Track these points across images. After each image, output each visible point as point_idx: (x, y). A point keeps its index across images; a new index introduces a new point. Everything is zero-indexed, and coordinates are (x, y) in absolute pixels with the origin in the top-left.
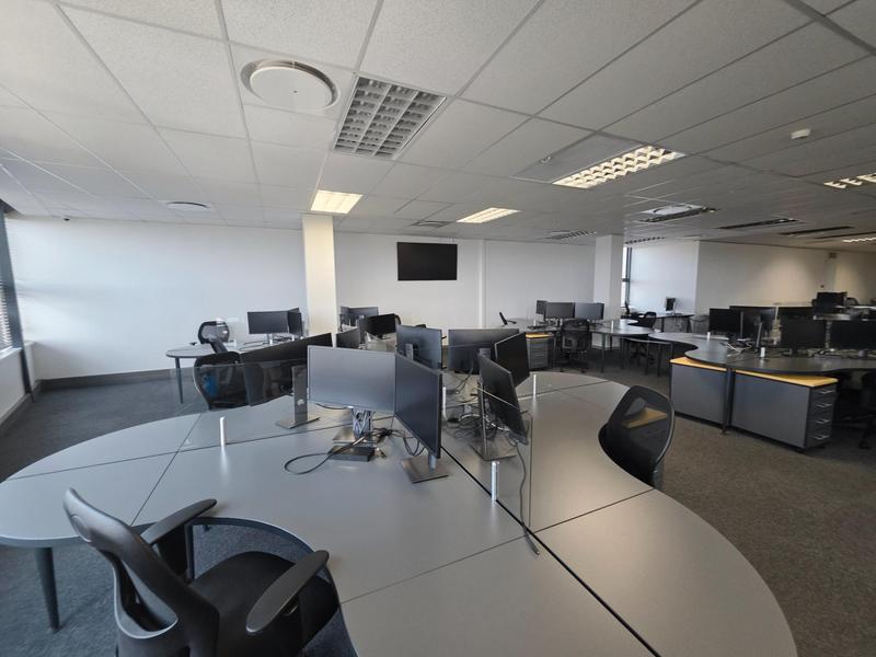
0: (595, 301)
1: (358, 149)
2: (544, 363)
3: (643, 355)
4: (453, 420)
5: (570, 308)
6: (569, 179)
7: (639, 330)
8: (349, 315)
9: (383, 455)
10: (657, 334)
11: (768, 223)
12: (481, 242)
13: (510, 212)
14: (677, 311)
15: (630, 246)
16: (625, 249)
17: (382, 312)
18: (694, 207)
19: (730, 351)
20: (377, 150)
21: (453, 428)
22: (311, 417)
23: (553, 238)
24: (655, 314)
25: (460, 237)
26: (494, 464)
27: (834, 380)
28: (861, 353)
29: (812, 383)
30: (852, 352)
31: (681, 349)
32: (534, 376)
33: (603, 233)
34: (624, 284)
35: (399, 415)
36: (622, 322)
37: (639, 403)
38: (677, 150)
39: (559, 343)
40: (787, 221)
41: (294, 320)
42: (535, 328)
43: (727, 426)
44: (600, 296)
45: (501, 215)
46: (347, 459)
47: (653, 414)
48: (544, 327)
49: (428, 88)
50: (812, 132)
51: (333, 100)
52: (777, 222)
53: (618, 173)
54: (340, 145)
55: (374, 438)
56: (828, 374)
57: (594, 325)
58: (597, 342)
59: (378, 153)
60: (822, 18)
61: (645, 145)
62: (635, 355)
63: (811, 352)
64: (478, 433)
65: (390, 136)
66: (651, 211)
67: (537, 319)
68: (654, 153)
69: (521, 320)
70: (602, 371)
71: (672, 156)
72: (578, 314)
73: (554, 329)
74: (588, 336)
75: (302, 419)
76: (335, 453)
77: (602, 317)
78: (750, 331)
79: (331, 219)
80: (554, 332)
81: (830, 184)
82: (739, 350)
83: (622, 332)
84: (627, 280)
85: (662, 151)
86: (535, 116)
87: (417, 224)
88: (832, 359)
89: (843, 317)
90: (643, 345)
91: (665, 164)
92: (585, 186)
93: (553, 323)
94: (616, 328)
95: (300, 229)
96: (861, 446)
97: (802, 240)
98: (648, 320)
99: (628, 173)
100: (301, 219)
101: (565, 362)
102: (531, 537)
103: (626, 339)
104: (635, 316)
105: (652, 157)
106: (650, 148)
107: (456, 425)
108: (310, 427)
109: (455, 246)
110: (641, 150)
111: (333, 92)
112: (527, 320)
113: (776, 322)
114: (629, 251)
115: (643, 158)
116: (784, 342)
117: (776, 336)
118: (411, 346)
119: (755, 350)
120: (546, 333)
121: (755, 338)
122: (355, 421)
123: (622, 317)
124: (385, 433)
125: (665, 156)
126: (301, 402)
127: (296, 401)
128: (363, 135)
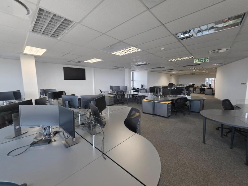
0: (125, 86)
1: (42, 33)
2: (113, 103)
3: (137, 99)
4: (82, 124)
5: (119, 87)
6: (116, 53)
7: (136, 93)
8: (44, 92)
9: (55, 141)
10: (139, 94)
11: (160, 68)
12: (93, 68)
13: (101, 60)
14: (144, 88)
15: (133, 71)
16: (132, 72)
17: (58, 91)
18: (145, 63)
19: (154, 97)
20: (51, 35)
21: (82, 127)
22: (23, 132)
23: (114, 68)
24: (139, 89)
25: (85, 67)
26: (93, 136)
27: (171, 102)
28: (175, 96)
29: (167, 103)
30: (173, 96)
31: (144, 97)
32: (108, 107)
33: (126, 68)
34: (132, 81)
35: (61, 126)
36: (132, 91)
37: (134, 112)
38: (140, 49)
39: (117, 97)
40: (163, 67)
41: (17, 95)
42: (110, 93)
43: (154, 114)
44: (126, 84)
45: (98, 61)
46: (39, 145)
47: (137, 114)
48: (112, 93)
49: (68, 18)
50: (165, 49)
51: (28, 13)
52: (161, 67)
53: (128, 53)
54: (34, 30)
55: (52, 135)
56: (170, 101)
57: (125, 92)
58: (126, 97)
59: (51, 36)
60: (163, 25)
61: (133, 46)
62: (135, 99)
63: (167, 96)
64: (90, 127)
65: (55, 31)
66: (136, 63)
67: (110, 91)
68: (136, 49)
69: (106, 91)
70: (128, 104)
71: (139, 50)
72: (121, 89)
73: (115, 93)
74: (124, 95)
75: (18, 133)
76: (34, 144)
77: (127, 90)
78: (157, 92)
79: (34, 57)
80: (115, 94)
81: (169, 60)
82: (155, 96)
83: (132, 94)
84: (133, 80)
85: (137, 49)
86: (104, 34)
87: (70, 61)
88: (171, 97)
89: (173, 88)
90: (137, 96)
91: (138, 52)
92: (120, 55)
93: (115, 92)
94: (131, 92)
95: (19, 59)
96: (176, 115)
97: (166, 72)
98: (137, 90)
99: (130, 53)
100: (19, 56)
101: (118, 102)
102: (104, 155)
103: (133, 95)
104: (135, 89)
105: (135, 50)
106: (134, 47)
107: (83, 125)
108: (23, 136)
109: (84, 69)
110: (133, 48)
111: (28, 11)
112: (108, 91)
113: (162, 90)
114: (133, 73)
115: (133, 50)
116: (163, 94)
117: (161, 93)
118: (67, 102)
119: (158, 96)
120: (113, 95)
121: (158, 93)
122: (43, 131)
123: (132, 90)
124: (56, 133)
125: (138, 50)
126: (17, 127)
127: (15, 127)
128: (44, 29)
